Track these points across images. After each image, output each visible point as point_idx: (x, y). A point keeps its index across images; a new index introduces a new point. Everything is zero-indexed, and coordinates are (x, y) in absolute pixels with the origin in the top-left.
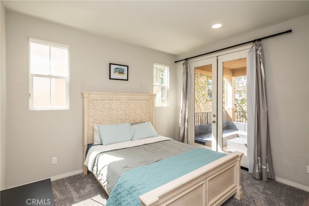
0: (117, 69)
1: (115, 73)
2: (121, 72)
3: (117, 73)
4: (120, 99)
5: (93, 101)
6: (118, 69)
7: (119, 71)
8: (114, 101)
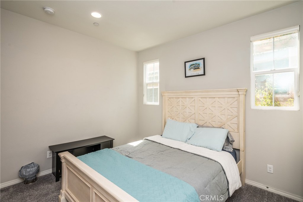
0: (192, 65)
1: (190, 70)
2: (197, 67)
3: (192, 70)
4: (192, 97)
5: (171, 99)
6: (194, 65)
7: (194, 67)
8: (187, 99)
